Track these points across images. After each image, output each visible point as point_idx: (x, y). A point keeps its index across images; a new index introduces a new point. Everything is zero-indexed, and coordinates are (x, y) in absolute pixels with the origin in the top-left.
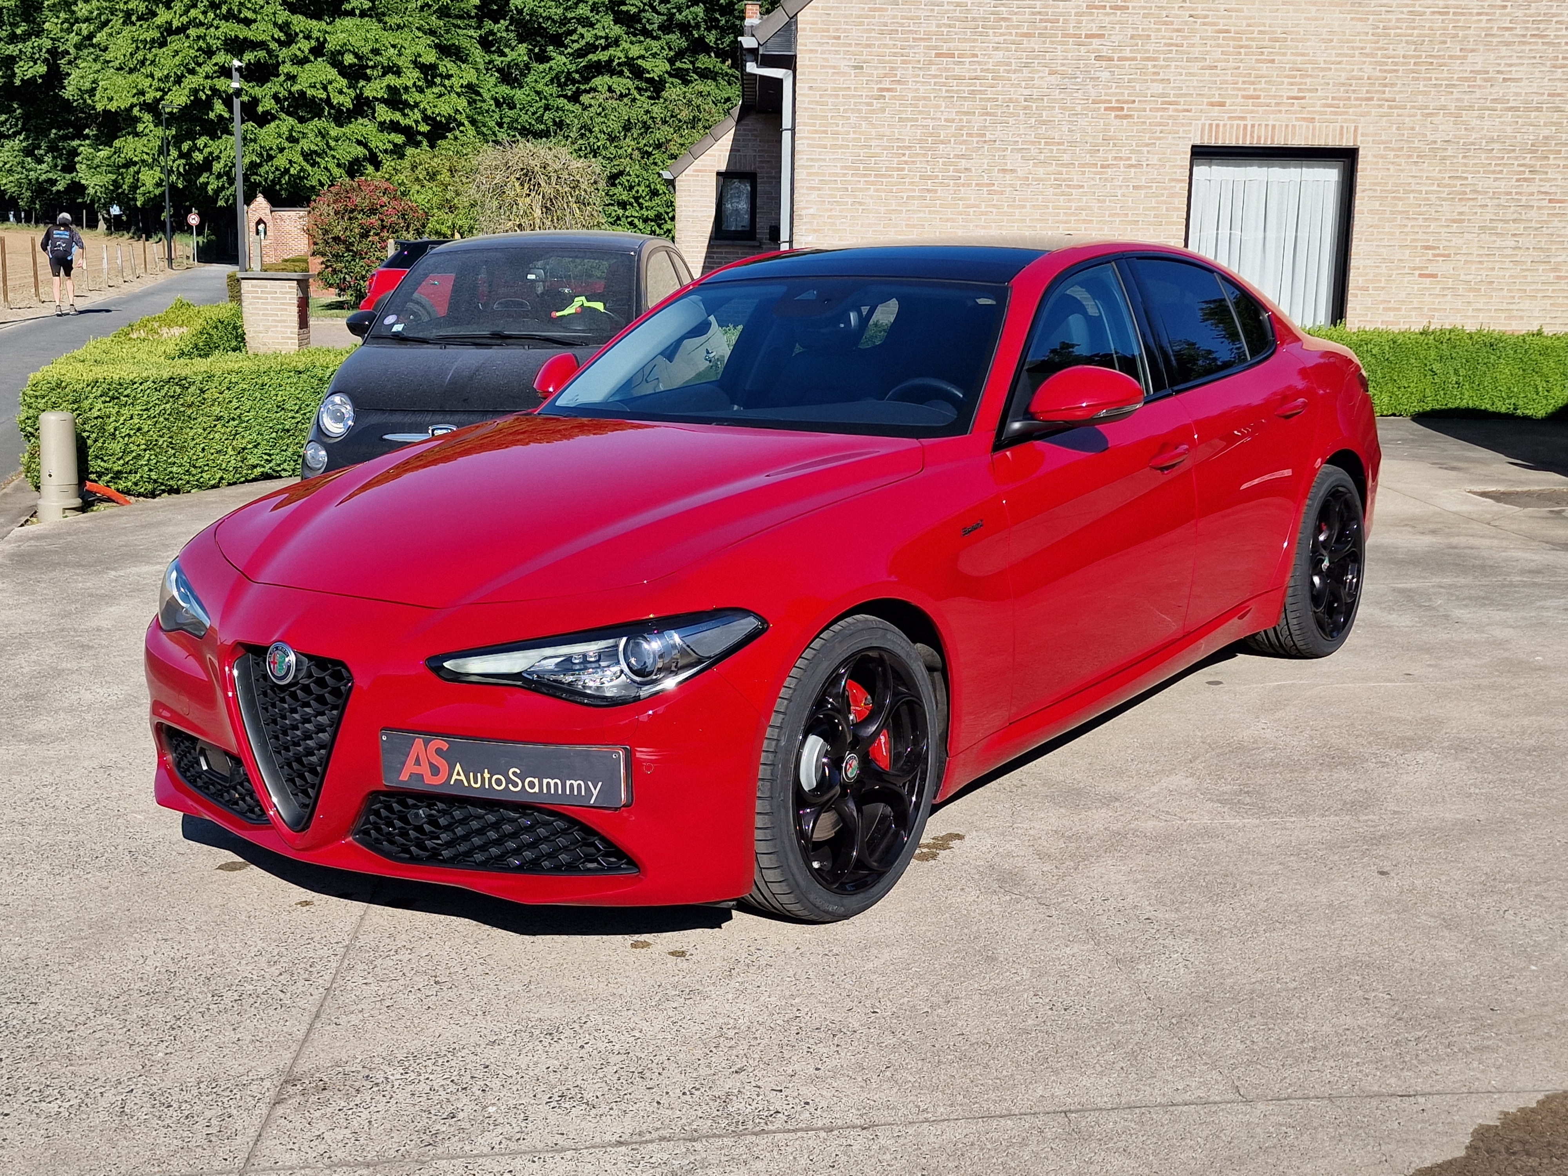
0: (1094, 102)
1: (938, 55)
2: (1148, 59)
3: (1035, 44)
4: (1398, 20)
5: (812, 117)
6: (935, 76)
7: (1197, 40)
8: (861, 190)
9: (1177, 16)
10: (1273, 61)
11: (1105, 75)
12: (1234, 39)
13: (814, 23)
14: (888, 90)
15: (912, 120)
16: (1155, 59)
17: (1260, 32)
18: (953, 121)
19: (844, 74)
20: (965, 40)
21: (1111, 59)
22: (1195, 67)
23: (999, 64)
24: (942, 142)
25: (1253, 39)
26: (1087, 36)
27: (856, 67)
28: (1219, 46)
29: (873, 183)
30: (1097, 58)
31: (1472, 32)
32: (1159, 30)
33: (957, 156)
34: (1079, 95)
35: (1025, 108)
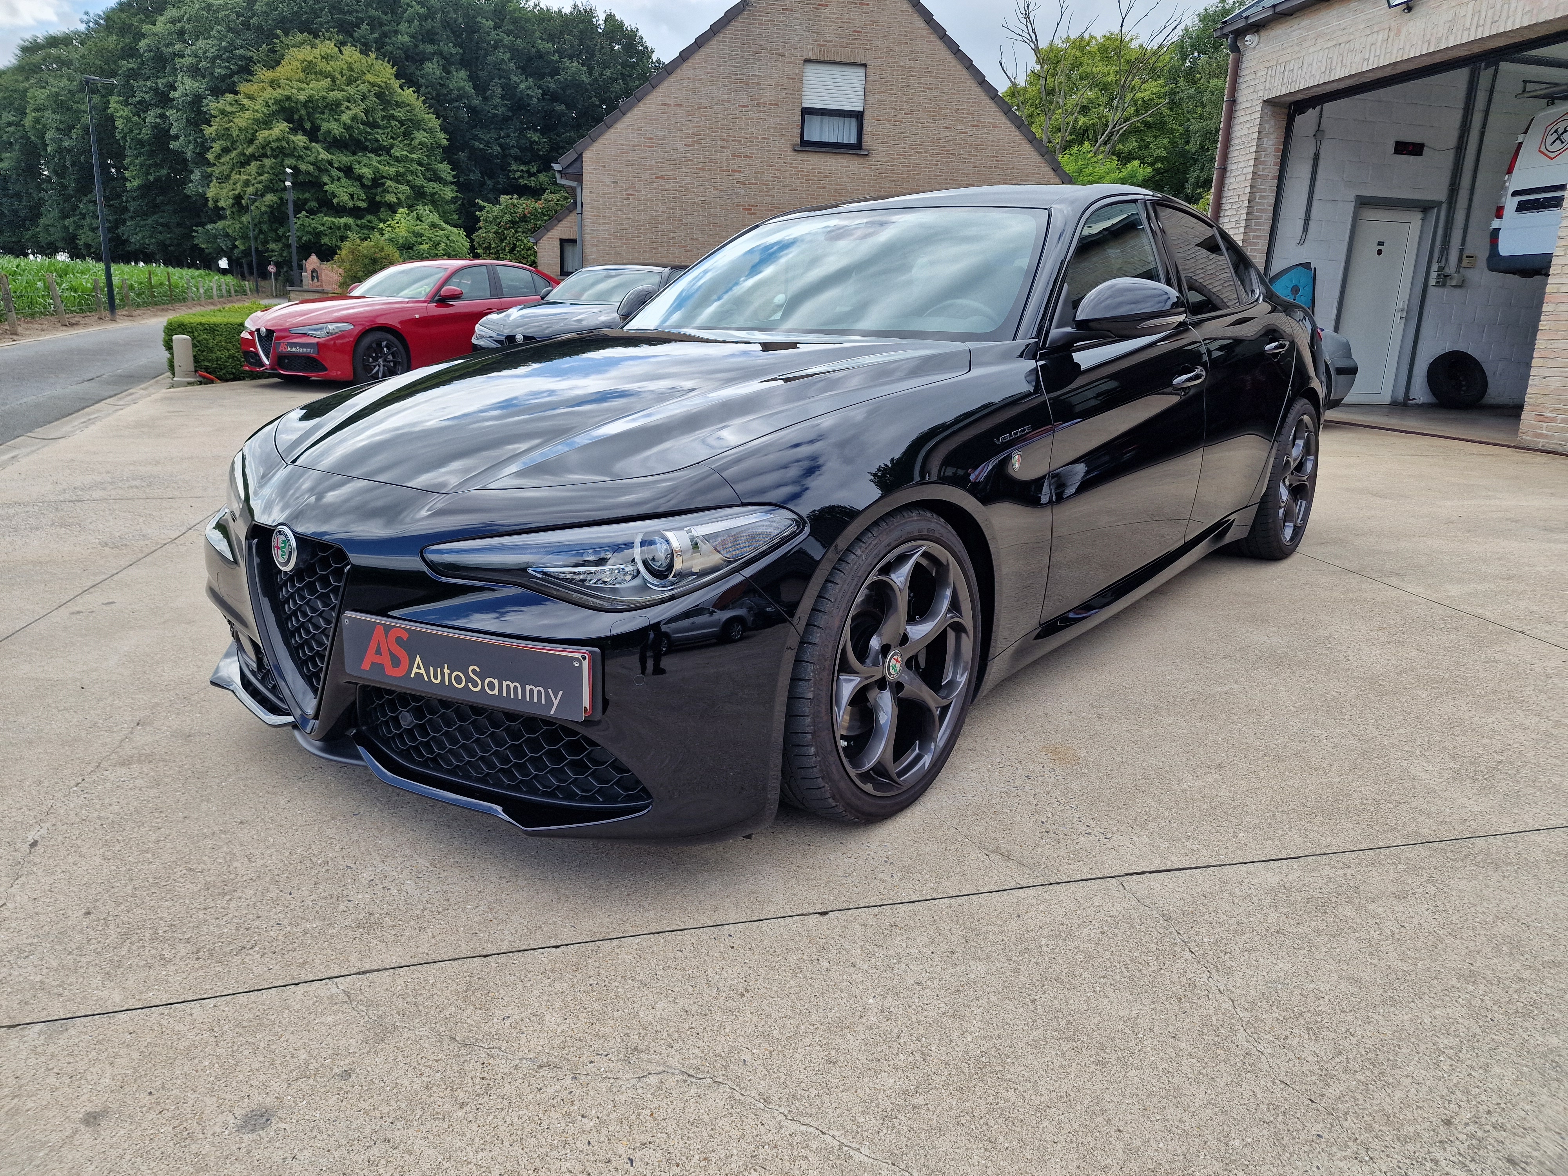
0: (737, 206)
1: (657, 178)
4: (886, 169)
5: (593, 208)
6: (655, 189)
7: (788, 174)
8: (618, 247)
9: (777, 163)
10: (825, 188)
11: (742, 192)
12: (805, 175)
13: (591, 158)
14: (631, 195)
15: (644, 211)
16: (767, 185)
17: (819, 173)
18: (665, 212)
19: (608, 186)
20: (672, 171)
21: (744, 184)
22: (787, 190)
23: (688, 183)
24: (660, 223)
25: (815, 176)
26: (732, 171)
27: (614, 182)
28: (798, 179)
29: (625, 244)
30: (738, 182)
31: (921, 176)
32: (768, 170)
34: (729, 201)
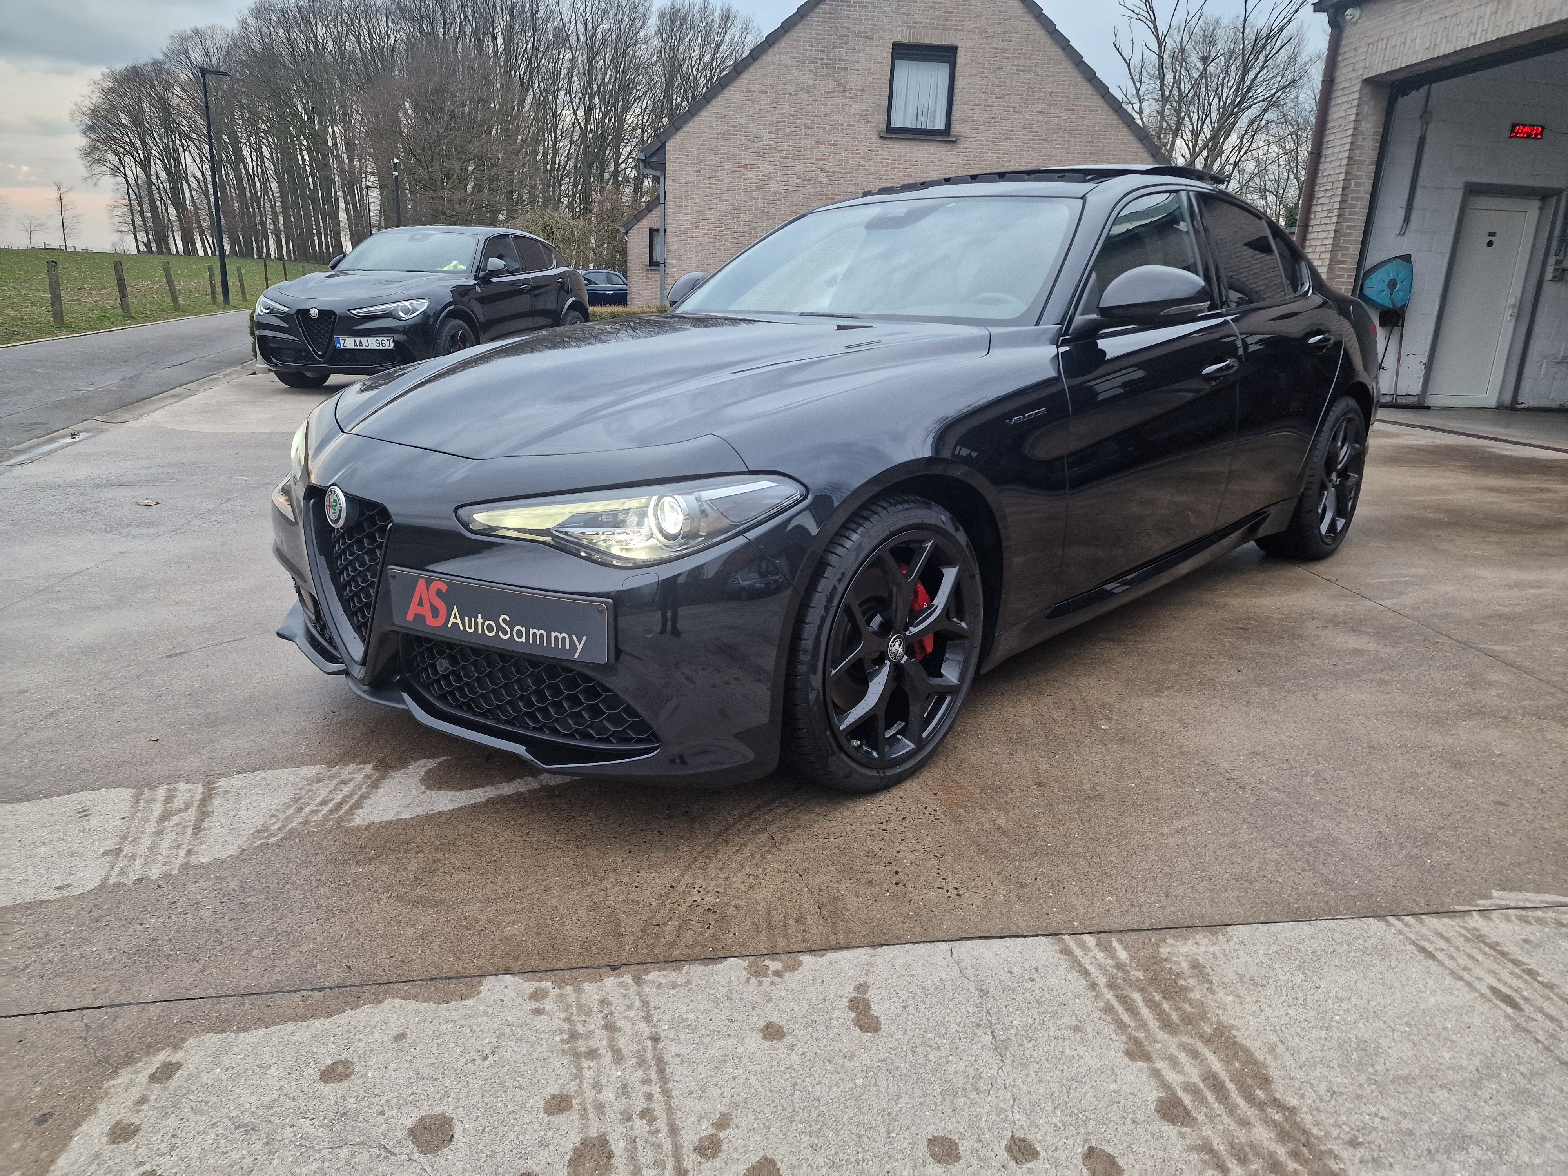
0: (820, 195)
1: (739, 167)
2: (848, 173)
3: (790, 163)
4: (975, 156)
5: (675, 197)
6: (738, 178)
7: (872, 163)
9: (862, 150)
10: (911, 176)
11: (826, 180)
12: (892, 164)
13: (675, 147)
14: (714, 184)
15: (726, 200)
16: (852, 173)
17: (905, 160)
18: (747, 202)
19: (691, 175)
20: (754, 159)
21: (828, 172)
22: (871, 178)
23: (771, 172)
24: (742, 213)
25: (901, 164)
26: (816, 159)
27: (697, 171)
28: (884, 167)
30: (822, 171)
31: (1011, 164)
32: (853, 158)
33: (750, 221)
34: (812, 190)
35: (784, 197)
